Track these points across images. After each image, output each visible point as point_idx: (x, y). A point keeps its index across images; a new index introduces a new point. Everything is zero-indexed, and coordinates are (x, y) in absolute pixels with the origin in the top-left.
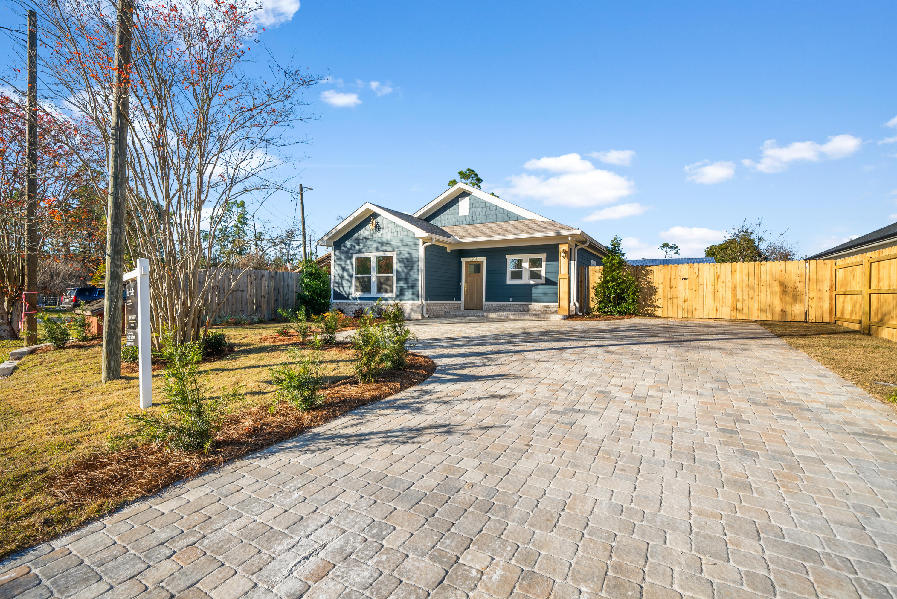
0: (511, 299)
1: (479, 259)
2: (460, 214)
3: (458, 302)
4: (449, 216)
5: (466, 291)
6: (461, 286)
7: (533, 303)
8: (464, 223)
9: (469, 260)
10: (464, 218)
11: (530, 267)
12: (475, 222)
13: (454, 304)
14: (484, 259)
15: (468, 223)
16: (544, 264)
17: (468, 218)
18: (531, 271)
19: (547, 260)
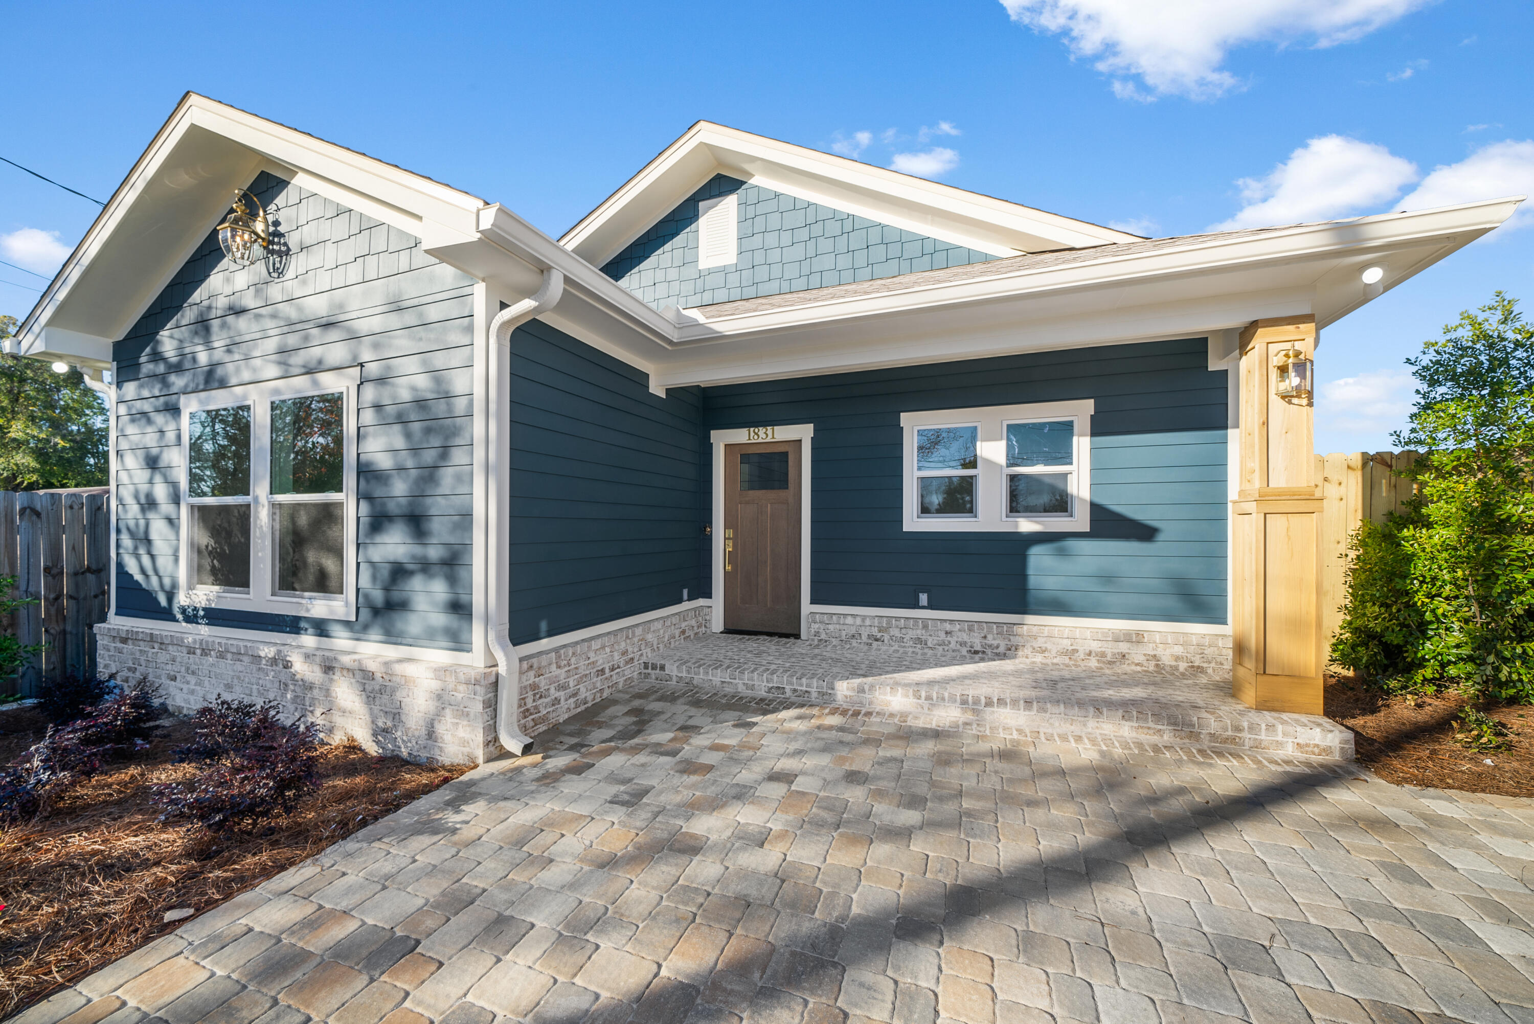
0: (924, 598)
1: (783, 433)
2: (704, 263)
3: (701, 602)
4: (660, 275)
5: (731, 558)
6: (709, 539)
7: (1030, 619)
8: (721, 295)
9: (740, 436)
10: (719, 279)
11: (1013, 461)
12: (764, 289)
13: (682, 616)
14: (804, 433)
15: (736, 294)
16: (1082, 445)
17: (734, 279)
18: (1013, 478)
19: (1099, 428)
